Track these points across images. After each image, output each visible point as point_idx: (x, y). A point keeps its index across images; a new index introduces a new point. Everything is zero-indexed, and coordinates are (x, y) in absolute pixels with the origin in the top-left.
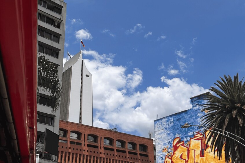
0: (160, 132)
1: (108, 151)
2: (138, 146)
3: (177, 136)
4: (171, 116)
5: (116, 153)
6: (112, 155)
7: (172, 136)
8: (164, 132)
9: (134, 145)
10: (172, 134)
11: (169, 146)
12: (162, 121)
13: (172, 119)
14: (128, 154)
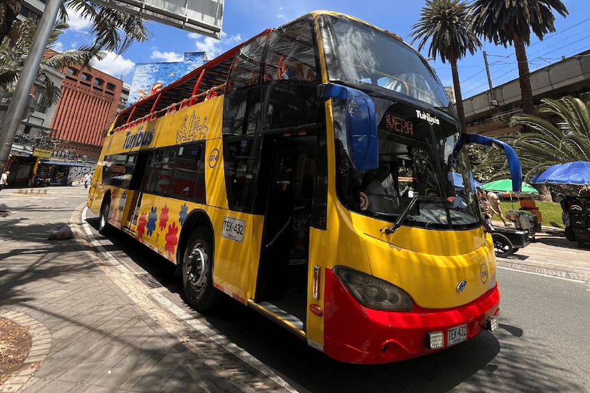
0: (141, 75)
1: (70, 81)
2: (105, 85)
3: (159, 81)
4: (158, 63)
5: (79, 84)
6: (73, 86)
7: (153, 81)
8: (145, 76)
9: (101, 81)
10: (153, 79)
11: (147, 89)
12: (146, 66)
13: (158, 66)
14: (92, 89)
